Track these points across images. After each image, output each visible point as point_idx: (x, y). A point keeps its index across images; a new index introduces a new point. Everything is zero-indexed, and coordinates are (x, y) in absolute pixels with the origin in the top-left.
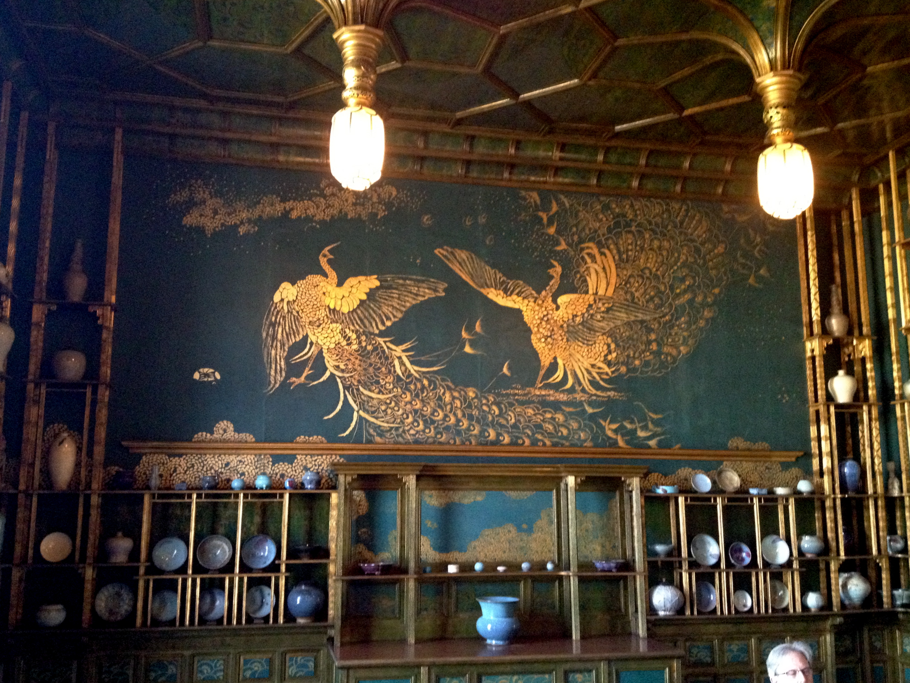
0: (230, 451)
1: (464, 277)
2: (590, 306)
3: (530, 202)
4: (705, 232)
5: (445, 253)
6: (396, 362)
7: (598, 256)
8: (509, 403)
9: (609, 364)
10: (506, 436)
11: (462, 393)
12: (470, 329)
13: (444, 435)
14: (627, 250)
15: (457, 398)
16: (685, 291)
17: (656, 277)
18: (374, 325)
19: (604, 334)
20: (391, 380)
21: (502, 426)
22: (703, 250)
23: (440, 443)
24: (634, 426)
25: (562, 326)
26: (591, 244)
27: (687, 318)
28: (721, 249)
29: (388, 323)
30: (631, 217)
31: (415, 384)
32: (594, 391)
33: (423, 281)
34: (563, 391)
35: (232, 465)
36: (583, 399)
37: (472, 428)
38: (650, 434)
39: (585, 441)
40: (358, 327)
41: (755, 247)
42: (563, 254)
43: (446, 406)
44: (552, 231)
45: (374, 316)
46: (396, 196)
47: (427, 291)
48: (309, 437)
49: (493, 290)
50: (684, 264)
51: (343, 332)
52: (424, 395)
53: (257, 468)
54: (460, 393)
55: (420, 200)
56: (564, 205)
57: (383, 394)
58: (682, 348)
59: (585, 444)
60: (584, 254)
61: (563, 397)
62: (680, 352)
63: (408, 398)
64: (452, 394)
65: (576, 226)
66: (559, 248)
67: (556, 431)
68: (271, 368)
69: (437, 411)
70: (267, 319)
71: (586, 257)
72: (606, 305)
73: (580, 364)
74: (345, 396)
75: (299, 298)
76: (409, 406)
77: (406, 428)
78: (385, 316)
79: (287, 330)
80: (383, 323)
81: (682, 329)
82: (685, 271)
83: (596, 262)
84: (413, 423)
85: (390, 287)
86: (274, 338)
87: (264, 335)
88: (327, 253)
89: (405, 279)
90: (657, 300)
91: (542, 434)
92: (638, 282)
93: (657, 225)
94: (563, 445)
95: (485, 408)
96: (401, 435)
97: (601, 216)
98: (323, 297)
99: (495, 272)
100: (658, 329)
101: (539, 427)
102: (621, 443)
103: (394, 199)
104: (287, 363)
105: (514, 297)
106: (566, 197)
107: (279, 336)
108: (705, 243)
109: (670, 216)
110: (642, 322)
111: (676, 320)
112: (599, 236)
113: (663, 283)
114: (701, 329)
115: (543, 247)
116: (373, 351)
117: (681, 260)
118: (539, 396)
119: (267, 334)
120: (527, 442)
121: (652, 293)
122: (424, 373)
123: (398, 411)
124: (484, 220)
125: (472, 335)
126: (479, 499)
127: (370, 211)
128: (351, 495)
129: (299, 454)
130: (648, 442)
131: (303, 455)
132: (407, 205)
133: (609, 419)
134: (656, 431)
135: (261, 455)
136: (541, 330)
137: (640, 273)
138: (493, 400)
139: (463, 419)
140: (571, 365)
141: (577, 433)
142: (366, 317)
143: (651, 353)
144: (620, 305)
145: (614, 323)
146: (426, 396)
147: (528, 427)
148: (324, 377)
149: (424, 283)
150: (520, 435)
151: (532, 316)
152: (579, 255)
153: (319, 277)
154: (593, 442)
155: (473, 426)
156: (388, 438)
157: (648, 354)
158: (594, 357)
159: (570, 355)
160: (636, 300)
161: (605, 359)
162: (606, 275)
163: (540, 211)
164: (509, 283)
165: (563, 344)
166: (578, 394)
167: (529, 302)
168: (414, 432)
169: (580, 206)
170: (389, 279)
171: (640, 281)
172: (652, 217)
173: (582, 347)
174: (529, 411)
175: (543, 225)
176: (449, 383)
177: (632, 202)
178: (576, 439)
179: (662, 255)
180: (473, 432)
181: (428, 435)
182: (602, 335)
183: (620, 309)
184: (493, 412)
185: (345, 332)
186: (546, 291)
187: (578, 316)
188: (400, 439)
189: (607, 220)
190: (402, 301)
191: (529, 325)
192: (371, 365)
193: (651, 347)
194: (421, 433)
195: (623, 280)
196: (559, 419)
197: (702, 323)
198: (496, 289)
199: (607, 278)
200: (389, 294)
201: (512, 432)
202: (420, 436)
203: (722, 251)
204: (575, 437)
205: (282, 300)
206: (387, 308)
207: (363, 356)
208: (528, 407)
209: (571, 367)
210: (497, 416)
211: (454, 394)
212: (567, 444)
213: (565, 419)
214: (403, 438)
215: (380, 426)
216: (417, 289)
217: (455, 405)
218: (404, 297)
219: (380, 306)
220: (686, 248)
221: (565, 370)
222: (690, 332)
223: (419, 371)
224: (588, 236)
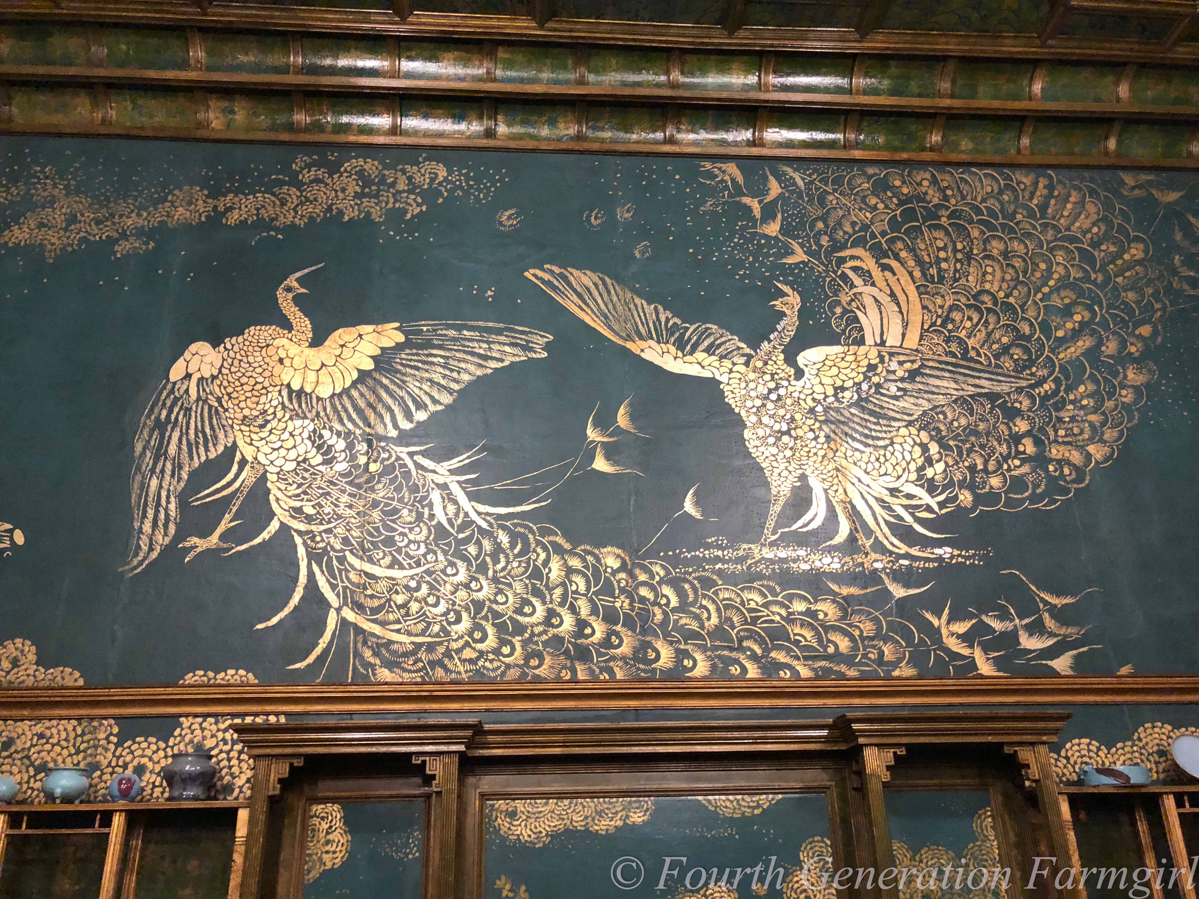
1: (588, 320)
2: (872, 368)
3: (723, 181)
4: (1094, 224)
5: (547, 277)
6: (436, 496)
7: (876, 273)
8: (701, 580)
9: (931, 487)
10: (699, 656)
11: (589, 558)
12: (605, 422)
13: (548, 660)
14: (938, 260)
15: (578, 572)
16: (1075, 335)
17: (1008, 307)
18: (387, 419)
19: (910, 424)
20: (422, 537)
21: (688, 634)
22: (1098, 256)
23: (538, 680)
24: (1008, 626)
25: (812, 411)
26: (858, 251)
27: (1091, 387)
28: (1136, 252)
29: (421, 416)
30: (936, 201)
31: (479, 543)
32: (904, 549)
33: (499, 332)
34: (831, 550)
35: (18, 745)
36: (878, 565)
37: (615, 640)
38: (1051, 642)
39: (895, 665)
40: (350, 426)
42: (802, 270)
43: (550, 590)
44: (773, 229)
45: (390, 401)
46: (446, 179)
47: (508, 349)
48: (217, 672)
49: (652, 343)
50: (1064, 283)
51: (316, 438)
52: (499, 567)
54: (583, 559)
55: (494, 185)
56: (795, 184)
57: (402, 567)
58: (1091, 448)
59: (896, 673)
60: (846, 268)
61: (829, 563)
62: (1089, 456)
63: (462, 577)
64: (565, 564)
65: (824, 219)
66: (790, 260)
67: (820, 641)
68: (144, 516)
69: (530, 604)
70: (148, 416)
72: (908, 366)
73: (863, 489)
74: (311, 575)
75: (225, 371)
76: (462, 594)
77: (454, 645)
78: (414, 400)
79: (192, 436)
81: (1083, 407)
82: (1068, 296)
83: (873, 284)
84: (470, 634)
85: (428, 344)
86: (160, 453)
87: (139, 448)
88: (295, 284)
89: (459, 328)
90: (1017, 353)
91: (789, 651)
92: (970, 319)
93: (992, 213)
95: (644, 592)
96: (440, 663)
97: (873, 201)
98: (278, 367)
99: (656, 308)
100: (1030, 410)
101: (777, 636)
102: (985, 668)
103: (440, 184)
105: (700, 355)
106: (795, 170)
107: (172, 449)
108: (1100, 243)
109: (1017, 197)
110: (992, 397)
111: (1069, 389)
112: (873, 236)
113: (1024, 319)
115: (756, 260)
116: (381, 475)
117: (1056, 276)
118: (772, 561)
119: (144, 448)
120: (752, 671)
121: (1005, 340)
122: (499, 517)
123: (436, 605)
124: (628, 215)
125: (610, 435)
126: (637, 818)
127: (390, 205)
128: (307, 817)
129: (187, 716)
130: (1049, 663)
131: (196, 716)
132: (467, 193)
133: (947, 611)
134: (1065, 636)
135: (92, 719)
136: (765, 420)
137: (972, 302)
138: (662, 573)
139: (592, 620)
140: (841, 490)
141: (874, 647)
142: (370, 405)
143: (1023, 461)
144: (937, 365)
145: (928, 400)
146: (504, 569)
147: (752, 635)
148: (265, 535)
149: (501, 334)
150: (734, 655)
151: (744, 392)
152: (835, 272)
153: (272, 330)
154: (915, 666)
155: (617, 634)
156: (410, 671)
157: (1017, 462)
158: (895, 474)
159: (837, 469)
160: (973, 354)
161: (920, 478)
162: (899, 306)
163: (745, 195)
164: (688, 328)
165: (819, 447)
166: (867, 554)
167: (734, 364)
168: (474, 655)
169: (826, 184)
170: (425, 329)
171: (976, 317)
172: (979, 199)
173: (862, 452)
174: (750, 596)
175: (753, 219)
176: (557, 539)
177: (933, 176)
178: (873, 661)
179: (1013, 267)
180: (618, 651)
181: (507, 660)
182: (906, 426)
183: (938, 373)
184: (664, 601)
185: (321, 436)
186: (770, 341)
187: (847, 389)
188: (440, 673)
189: (886, 207)
190: (452, 371)
191: (737, 410)
192: (375, 504)
193: (1021, 448)
194: (491, 656)
195: (938, 316)
196: (826, 615)
197: (1127, 396)
198: (659, 342)
199: (901, 312)
200: (424, 358)
201: (715, 648)
202: (487, 664)
203: (1140, 255)
204: (871, 656)
205: (188, 376)
206: (418, 384)
207: (359, 486)
208: (749, 588)
209: (842, 497)
210: (674, 610)
211: (570, 563)
212: (852, 673)
213: (839, 614)
214: (447, 670)
215: (391, 642)
216: (485, 346)
217: (574, 588)
218: (456, 363)
219: (404, 382)
220: (1060, 253)
221: (829, 502)
222: (1103, 414)
223: (487, 514)
224: (850, 236)
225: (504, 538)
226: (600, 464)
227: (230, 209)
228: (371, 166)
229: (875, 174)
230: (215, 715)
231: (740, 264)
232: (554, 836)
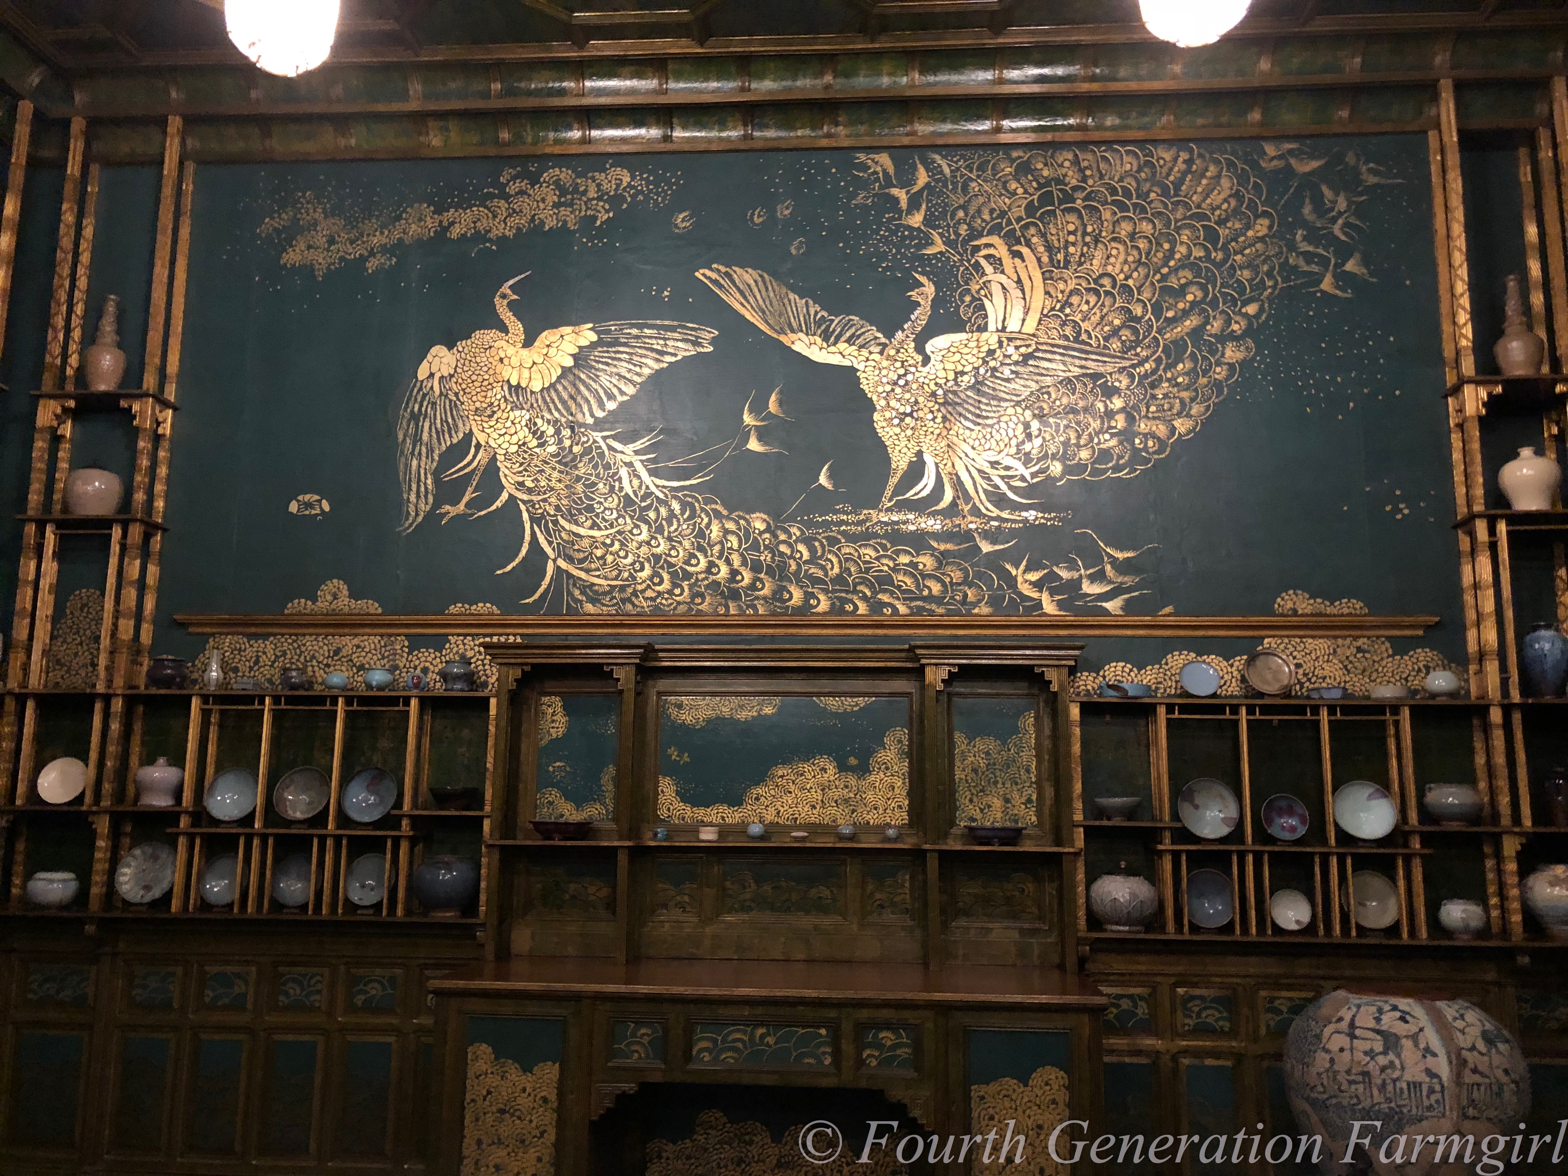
0: (341, 631)
1: (748, 316)
2: (991, 352)
3: (875, 173)
4: (1225, 200)
5: (714, 276)
6: (624, 472)
7: (1007, 261)
8: (828, 538)
9: (1027, 460)
10: (822, 597)
11: (742, 522)
12: (759, 408)
13: (708, 598)
14: (1067, 245)
15: (733, 533)
17: (1125, 289)
18: (585, 409)
19: (1018, 403)
20: (614, 505)
21: (815, 581)
22: (1223, 232)
23: (700, 613)
24: (1076, 575)
25: (934, 394)
26: (995, 240)
27: (1189, 365)
28: (1261, 227)
29: (611, 406)
30: (1074, 182)
31: (657, 510)
32: (995, 512)
33: (673, 329)
34: (934, 514)
35: (344, 652)
36: (972, 526)
37: (759, 585)
38: (1108, 588)
39: (975, 605)
40: (557, 415)
41: (1334, 220)
43: (711, 546)
44: (916, 220)
45: (586, 393)
46: (629, 183)
47: (680, 344)
48: (471, 605)
49: (801, 335)
50: (1185, 263)
51: (531, 425)
52: (672, 529)
53: (383, 658)
54: (737, 523)
55: (670, 188)
56: (941, 172)
57: (600, 529)
58: (1176, 423)
59: (976, 611)
60: (980, 257)
61: (932, 524)
62: (1173, 429)
63: (645, 536)
64: (723, 527)
65: (964, 207)
66: (929, 251)
67: (918, 586)
68: (410, 489)
69: (696, 557)
70: (406, 409)
71: (983, 262)
72: (1023, 350)
73: (969, 462)
74: (533, 534)
75: (459, 370)
76: (644, 549)
77: (639, 588)
78: (606, 392)
79: (439, 426)
80: (602, 406)
81: (1178, 385)
82: (1185, 276)
83: (1003, 272)
84: (651, 578)
85: (616, 343)
86: (417, 439)
87: (401, 434)
88: (509, 292)
89: (640, 327)
90: (1126, 334)
91: (892, 593)
93: (1127, 193)
94: (931, 613)
95: (783, 548)
96: (629, 600)
97: (1013, 185)
98: (500, 366)
99: (807, 303)
100: (1128, 388)
101: (884, 582)
102: (1049, 607)
103: (624, 189)
104: (437, 481)
106: (944, 157)
107: (425, 437)
108: (1227, 220)
109: (1154, 174)
110: (1096, 376)
111: (1168, 367)
112: (1009, 222)
113: (1139, 300)
114: (1218, 385)
115: (898, 252)
116: (582, 456)
117: (1178, 256)
118: (886, 524)
119: (405, 436)
120: (863, 608)
121: (1117, 322)
122: (672, 489)
123: (626, 557)
124: (787, 212)
125: (762, 420)
126: (768, 710)
127: (583, 213)
128: (538, 704)
129: (453, 635)
130: (1104, 604)
131: (459, 635)
132: (647, 198)
133: (1024, 563)
134: (1122, 583)
135: (390, 635)
136: (893, 403)
137: (1093, 286)
138: (798, 533)
139: (742, 569)
140: (950, 464)
141: (960, 591)
142: (572, 397)
143: (1113, 435)
144: (1050, 348)
145: (1037, 382)
146: (676, 530)
147: (864, 581)
148: (498, 504)
149: (675, 331)
150: (850, 596)
151: (877, 378)
152: (969, 261)
153: (493, 333)
154: (991, 606)
155: (761, 581)
156: (607, 606)
157: (1107, 436)
158: (998, 449)
159: (949, 446)
160: (1084, 337)
161: (1019, 451)
162: (1024, 294)
163: (895, 186)
164: (833, 321)
165: (936, 427)
166: (964, 517)
167: (871, 353)
168: (654, 595)
169: (971, 171)
170: (613, 328)
171: (1093, 299)
172: (1116, 179)
173: (972, 430)
174: (866, 552)
175: (900, 211)
176: (717, 507)
177: (1076, 155)
178: (958, 602)
179: (1138, 248)
180: (761, 593)
181: (678, 598)
182: (1013, 407)
183: (1049, 356)
184: (798, 555)
185: (535, 424)
186: (903, 330)
187: (966, 373)
188: (629, 607)
189: (1026, 192)
190: (635, 365)
191: (869, 396)
192: (578, 479)
193: (1113, 424)
194: (666, 596)
195: (1058, 301)
196: (925, 565)
197: (1220, 373)
198: (807, 334)
199: (1024, 299)
200: (613, 355)
201: (834, 591)
202: (664, 601)
203: (1263, 231)
204: (957, 598)
205: (432, 375)
206: (608, 378)
207: (566, 465)
208: (866, 546)
209: (950, 469)
210: (806, 562)
211: (727, 526)
212: (941, 610)
213: (936, 564)
214: (634, 605)
215: (593, 584)
216: (662, 342)
217: (729, 545)
218: (638, 359)
219: (598, 376)
220: (1187, 232)
221: (938, 475)
222: (1196, 390)
223: (664, 487)
224: (987, 224)
225: (676, 506)
226: (754, 445)
227: (452, 224)
228: (565, 175)
229: (1020, 157)
230: (472, 635)
231: (883, 257)
232: (709, 721)
